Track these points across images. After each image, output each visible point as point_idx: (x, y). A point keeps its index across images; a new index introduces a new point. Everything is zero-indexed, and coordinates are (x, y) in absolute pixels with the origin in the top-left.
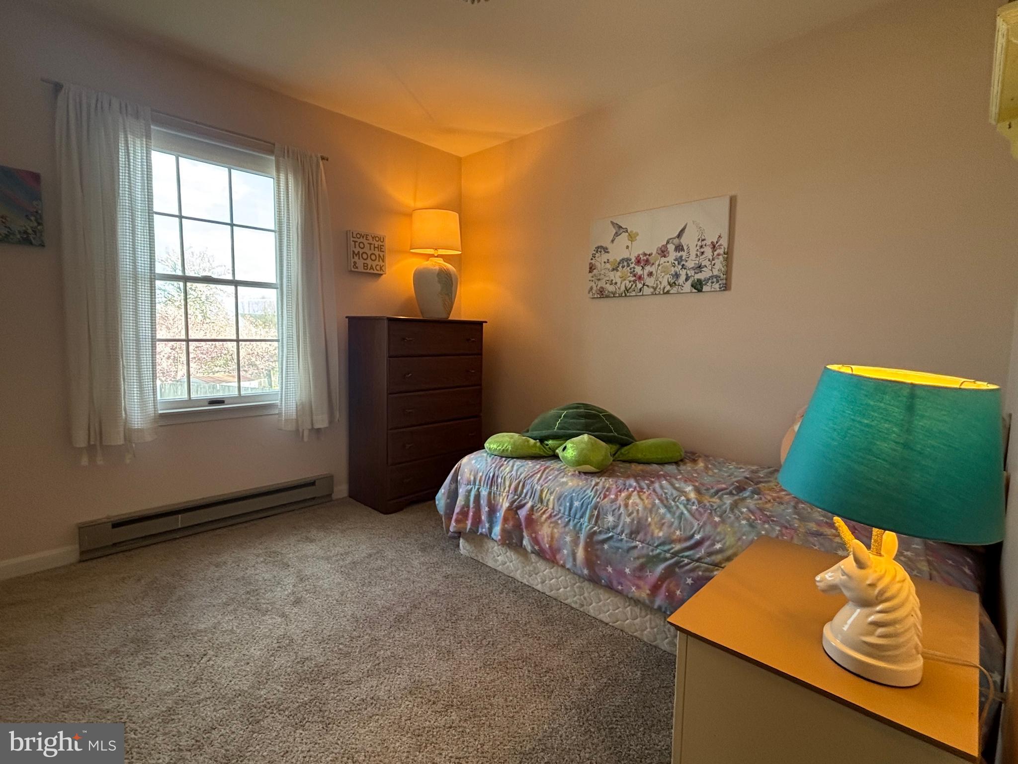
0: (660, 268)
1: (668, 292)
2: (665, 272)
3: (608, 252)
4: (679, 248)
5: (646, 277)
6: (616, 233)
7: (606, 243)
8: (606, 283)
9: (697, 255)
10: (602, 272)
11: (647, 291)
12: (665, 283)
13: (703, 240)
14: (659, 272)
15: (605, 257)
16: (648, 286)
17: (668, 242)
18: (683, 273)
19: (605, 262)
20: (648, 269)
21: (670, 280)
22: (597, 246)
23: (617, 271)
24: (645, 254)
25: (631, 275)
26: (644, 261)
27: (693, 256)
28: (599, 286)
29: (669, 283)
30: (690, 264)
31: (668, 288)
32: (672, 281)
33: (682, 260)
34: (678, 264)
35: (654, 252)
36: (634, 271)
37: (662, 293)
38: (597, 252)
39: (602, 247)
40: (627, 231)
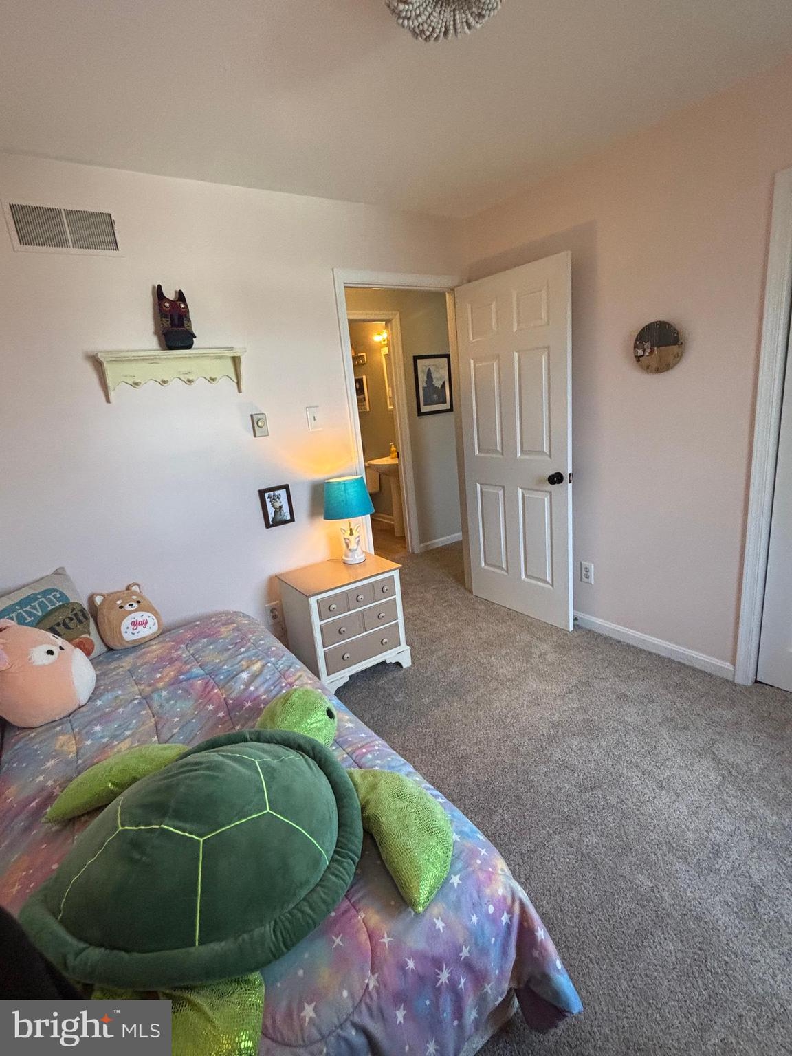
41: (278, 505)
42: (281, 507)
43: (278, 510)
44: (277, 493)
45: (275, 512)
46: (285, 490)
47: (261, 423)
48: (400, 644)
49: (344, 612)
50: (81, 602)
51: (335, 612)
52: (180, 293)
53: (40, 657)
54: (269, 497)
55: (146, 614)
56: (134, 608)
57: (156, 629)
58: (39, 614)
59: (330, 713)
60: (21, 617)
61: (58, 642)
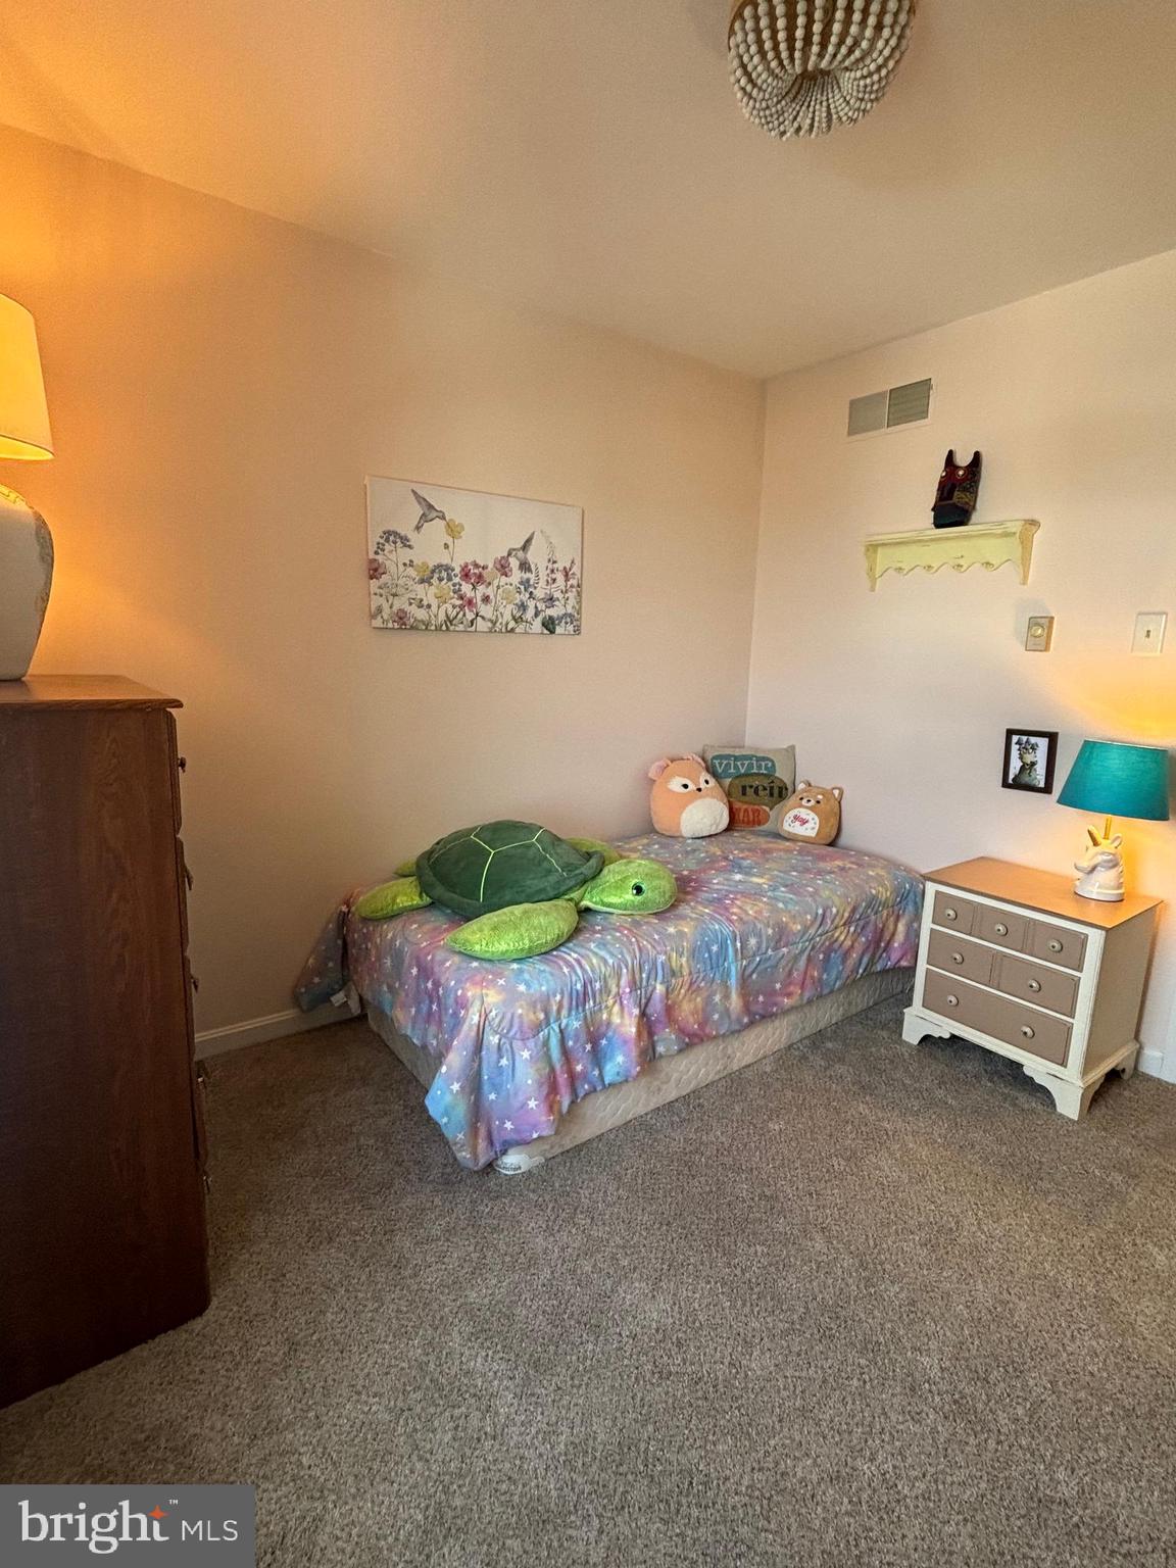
0: (500, 591)
1: (512, 630)
2: (508, 598)
3: (410, 547)
4: (525, 566)
5: (479, 603)
6: (423, 515)
7: (408, 529)
8: (411, 604)
9: (548, 581)
10: (401, 582)
11: (481, 625)
12: (508, 616)
13: (555, 562)
14: (499, 598)
15: (405, 555)
16: (483, 618)
17: (509, 555)
18: (531, 604)
19: (405, 564)
20: (481, 589)
21: (515, 612)
22: (385, 529)
23: (431, 584)
24: (476, 566)
25: (456, 596)
26: (473, 575)
27: (542, 583)
28: (395, 609)
29: (514, 618)
30: (539, 593)
31: (512, 624)
32: (518, 615)
33: (529, 586)
34: (525, 590)
35: (491, 566)
36: (460, 590)
37: (504, 630)
38: (387, 540)
39: (396, 534)
40: (443, 518)
41: (1029, 758)
42: (1033, 764)
43: (1028, 767)
44: (1033, 740)
45: (1022, 769)
46: (1047, 740)
47: (1040, 631)
48: (1063, 1063)
49: (970, 934)
50: (787, 781)
51: (952, 923)
52: (977, 455)
53: (676, 785)
54: (1018, 743)
55: (812, 815)
56: (810, 804)
57: (813, 834)
58: (743, 771)
59: (639, 890)
60: (728, 765)
61: (703, 785)
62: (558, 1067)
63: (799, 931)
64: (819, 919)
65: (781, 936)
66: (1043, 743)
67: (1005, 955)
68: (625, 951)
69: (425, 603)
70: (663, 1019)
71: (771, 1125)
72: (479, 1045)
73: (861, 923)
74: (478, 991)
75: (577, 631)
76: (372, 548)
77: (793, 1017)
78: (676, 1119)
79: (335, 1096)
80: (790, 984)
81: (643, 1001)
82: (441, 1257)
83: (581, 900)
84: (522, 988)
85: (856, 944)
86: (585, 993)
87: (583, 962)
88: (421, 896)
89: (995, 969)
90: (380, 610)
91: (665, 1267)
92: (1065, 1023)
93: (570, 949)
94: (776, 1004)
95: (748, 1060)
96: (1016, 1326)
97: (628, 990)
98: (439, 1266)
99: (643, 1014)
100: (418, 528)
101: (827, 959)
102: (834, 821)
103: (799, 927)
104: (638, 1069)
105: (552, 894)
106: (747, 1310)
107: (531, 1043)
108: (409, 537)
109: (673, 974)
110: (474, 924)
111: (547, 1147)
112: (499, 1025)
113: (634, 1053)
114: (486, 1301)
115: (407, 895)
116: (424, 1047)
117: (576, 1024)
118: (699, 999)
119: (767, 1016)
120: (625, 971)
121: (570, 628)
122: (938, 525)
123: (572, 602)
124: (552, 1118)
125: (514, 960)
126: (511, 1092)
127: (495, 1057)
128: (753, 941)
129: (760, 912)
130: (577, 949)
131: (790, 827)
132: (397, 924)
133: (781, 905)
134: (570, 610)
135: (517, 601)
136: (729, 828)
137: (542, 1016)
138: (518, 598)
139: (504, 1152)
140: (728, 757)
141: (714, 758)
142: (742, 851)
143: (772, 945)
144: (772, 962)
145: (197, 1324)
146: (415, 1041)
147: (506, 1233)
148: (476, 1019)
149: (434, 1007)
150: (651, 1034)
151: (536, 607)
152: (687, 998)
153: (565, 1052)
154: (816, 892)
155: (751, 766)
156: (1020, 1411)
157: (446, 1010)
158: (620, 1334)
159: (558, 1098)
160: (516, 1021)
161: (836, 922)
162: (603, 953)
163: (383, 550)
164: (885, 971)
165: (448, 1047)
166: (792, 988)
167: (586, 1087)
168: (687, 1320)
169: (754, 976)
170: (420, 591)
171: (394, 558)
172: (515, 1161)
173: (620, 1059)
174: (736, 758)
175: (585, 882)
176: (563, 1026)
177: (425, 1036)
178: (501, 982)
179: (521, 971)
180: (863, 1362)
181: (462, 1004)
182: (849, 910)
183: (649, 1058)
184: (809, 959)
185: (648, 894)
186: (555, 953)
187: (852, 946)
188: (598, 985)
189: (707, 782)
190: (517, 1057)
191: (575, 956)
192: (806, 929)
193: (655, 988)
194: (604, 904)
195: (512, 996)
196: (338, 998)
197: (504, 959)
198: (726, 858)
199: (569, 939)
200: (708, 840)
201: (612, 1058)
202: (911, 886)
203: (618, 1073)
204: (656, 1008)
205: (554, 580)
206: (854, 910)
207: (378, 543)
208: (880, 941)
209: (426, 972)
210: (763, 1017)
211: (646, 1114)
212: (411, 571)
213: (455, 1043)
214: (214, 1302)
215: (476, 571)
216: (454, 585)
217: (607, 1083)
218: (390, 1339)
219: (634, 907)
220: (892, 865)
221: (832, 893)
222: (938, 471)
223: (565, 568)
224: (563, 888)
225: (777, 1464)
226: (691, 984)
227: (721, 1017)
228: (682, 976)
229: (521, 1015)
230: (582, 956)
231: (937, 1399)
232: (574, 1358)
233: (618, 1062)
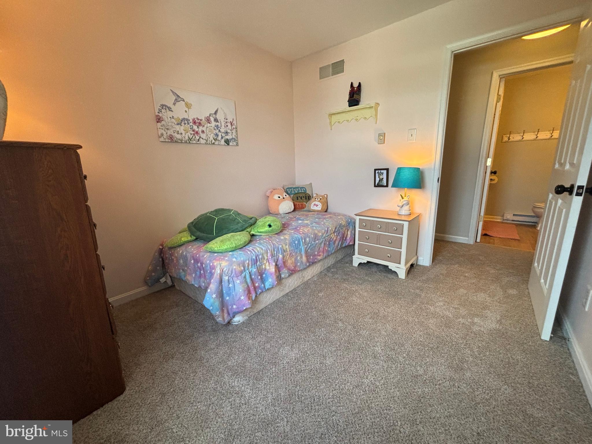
0: (208, 129)
1: (214, 144)
2: (211, 131)
3: (172, 111)
4: (216, 120)
5: (200, 133)
6: (176, 99)
7: (170, 105)
8: (174, 133)
9: (225, 126)
10: (169, 124)
11: (202, 141)
12: (212, 138)
13: (227, 119)
14: (207, 131)
15: (170, 114)
16: (202, 139)
17: (210, 116)
18: (220, 134)
19: (170, 118)
20: (201, 128)
22: (161, 104)
23: (181, 125)
24: (198, 119)
25: (191, 130)
26: (197, 122)
27: (223, 127)
28: (168, 134)
29: (214, 139)
30: (223, 130)
31: (213, 141)
32: (215, 138)
33: (218, 127)
34: (217, 129)
35: (203, 119)
36: (193, 128)
37: (211, 143)
38: (163, 108)
39: (166, 106)
40: (184, 101)
41: (381, 177)
42: (382, 179)
43: (381, 180)
44: (382, 171)
45: (379, 181)
47: (382, 138)
48: (400, 263)
49: (370, 230)
50: (310, 194)
51: (365, 227)
52: (360, 83)
53: (276, 197)
54: (378, 173)
55: (319, 203)
56: (318, 200)
57: (320, 209)
58: (296, 192)
59: (270, 226)
60: (292, 191)
61: (285, 197)
62: (250, 285)
63: (321, 235)
64: (326, 231)
65: (316, 237)
66: (385, 172)
67: (381, 234)
68: (268, 245)
69: (180, 132)
70: (283, 265)
71: (319, 294)
72: (221, 281)
73: (338, 232)
74: (218, 262)
75: (237, 145)
76: (157, 111)
77: (321, 263)
78: (289, 298)
79: (166, 312)
80: (320, 252)
81: (276, 260)
82: (216, 354)
83: (251, 232)
84: (234, 259)
85: (337, 239)
86: (257, 259)
87: (254, 250)
88: (191, 236)
89: (378, 239)
90: (162, 135)
91: (294, 341)
92: (399, 251)
93: (249, 246)
94: (316, 259)
95: (309, 277)
96: (399, 334)
97: (270, 257)
98: (216, 357)
99: (276, 265)
100: (174, 104)
101: (329, 244)
102: (326, 205)
103: (321, 234)
104: (276, 282)
105: (241, 229)
106: (322, 347)
107: (240, 277)
108: (171, 107)
109: (284, 251)
110: (214, 241)
111: (248, 313)
112: (228, 273)
113: (275, 277)
114: (235, 364)
115: (186, 237)
116: (200, 287)
117: (255, 270)
118: (293, 259)
119: (314, 263)
120: (269, 251)
121: (235, 143)
122: (350, 106)
123: (234, 134)
124: (250, 301)
125: (230, 251)
126: (234, 295)
127: (227, 284)
128: (308, 239)
129: (309, 230)
130: (252, 246)
131: (313, 208)
132: (183, 248)
133: (315, 228)
134: (234, 137)
135: (215, 133)
136: (294, 210)
137: (242, 268)
138: (215, 132)
139: (234, 317)
140: (291, 188)
141: (288, 188)
142: (299, 216)
143: (313, 240)
144: (314, 245)
145: (121, 398)
146: (196, 285)
147: (238, 342)
148: (219, 272)
149: (202, 272)
150: (279, 271)
151: (222, 135)
152: (289, 259)
153: (252, 279)
154: (324, 223)
155: (299, 190)
156: (405, 355)
157: (207, 271)
158: (283, 363)
159: (251, 295)
160: (234, 271)
161: (331, 232)
162: (261, 246)
163: (161, 112)
164: (346, 247)
165: (209, 284)
166: (320, 253)
167: (260, 291)
168: (304, 354)
169: (309, 250)
170: (178, 128)
171: (166, 115)
172: (238, 319)
173: (270, 280)
174: (294, 188)
175: (251, 226)
176: (250, 271)
177: (199, 282)
178: (226, 258)
179: (233, 254)
180: (359, 353)
181: (213, 268)
182: (334, 228)
183: (279, 279)
184: (325, 244)
185: (273, 227)
186: (244, 248)
187: (336, 240)
188: (260, 257)
189: (286, 196)
190: (235, 283)
191: (252, 248)
192: (323, 234)
193: (279, 256)
194: (259, 232)
195: (231, 263)
196: (163, 280)
197: (226, 251)
198: (295, 218)
199: (248, 244)
200: (288, 214)
201: (267, 280)
202: (351, 220)
203: (270, 285)
204: (280, 263)
205: (227, 126)
206: (336, 228)
207: (159, 109)
208: (343, 238)
209: (197, 261)
210: (313, 263)
211: (280, 298)
212: (173, 120)
213: (212, 281)
214: (127, 388)
215: (198, 121)
216: (190, 126)
217: (266, 289)
218: (202, 383)
219: (269, 232)
220: (344, 215)
221: (329, 224)
222: (349, 89)
223: (230, 122)
224: (244, 228)
225: (339, 387)
226: (290, 254)
227: (300, 264)
228: (287, 252)
229: (235, 269)
230: (254, 248)
231: (382, 358)
232: (269, 374)
233: (270, 281)
